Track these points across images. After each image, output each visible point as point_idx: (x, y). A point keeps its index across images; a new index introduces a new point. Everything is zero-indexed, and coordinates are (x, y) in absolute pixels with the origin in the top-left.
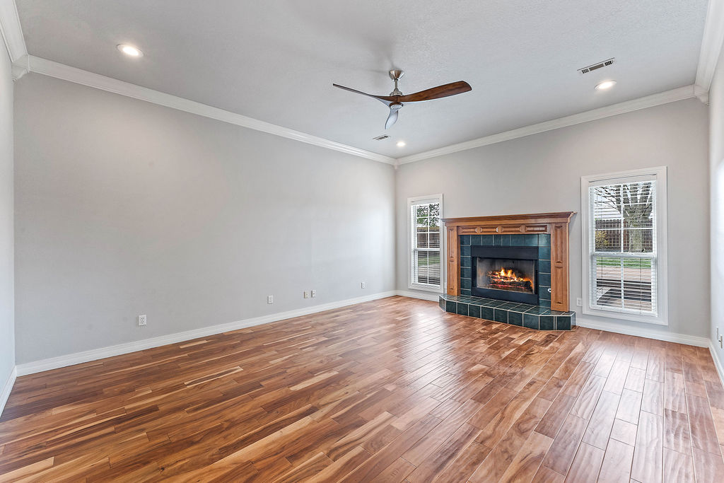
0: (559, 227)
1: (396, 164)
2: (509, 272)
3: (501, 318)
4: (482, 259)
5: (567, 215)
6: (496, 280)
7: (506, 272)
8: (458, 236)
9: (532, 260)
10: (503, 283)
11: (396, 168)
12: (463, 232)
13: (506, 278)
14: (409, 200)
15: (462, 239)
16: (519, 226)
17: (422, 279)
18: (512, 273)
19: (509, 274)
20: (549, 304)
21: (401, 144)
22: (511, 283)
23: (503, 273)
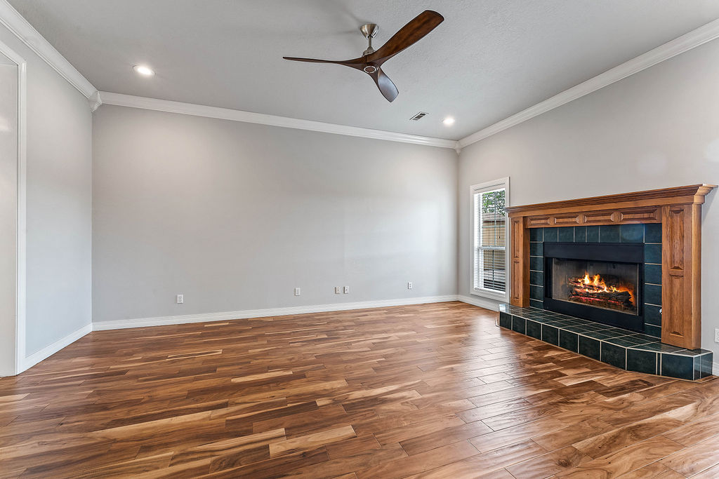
0: (677, 212)
1: (457, 146)
2: (596, 278)
3: (569, 343)
4: (561, 261)
5: (692, 190)
6: (578, 290)
7: (592, 279)
8: (525, 229)
9: (636, 264)
10: (588, 295)
11: (458, 152)
12: (533, 224)
13: (591, 287)
14: (472, 188)
15: (531, 234)
16: (609, 213)
17: (488, 283)
18: (600, 280)
19: (596, 283)
20: (658, 332)
21: (449, 121)
22: (599, 295)
23: (587, 281)
